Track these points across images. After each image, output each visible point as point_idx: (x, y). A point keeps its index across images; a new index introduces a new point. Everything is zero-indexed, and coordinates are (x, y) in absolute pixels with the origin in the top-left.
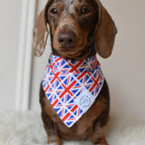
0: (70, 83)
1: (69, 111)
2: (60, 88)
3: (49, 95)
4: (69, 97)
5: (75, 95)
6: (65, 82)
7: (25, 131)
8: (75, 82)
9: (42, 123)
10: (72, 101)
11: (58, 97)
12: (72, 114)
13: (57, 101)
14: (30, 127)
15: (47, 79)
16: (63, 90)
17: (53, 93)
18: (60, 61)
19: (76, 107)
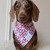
0: (23, 31)
1: (23, 41)
2: (20, 33)
3: (16, 35)
4: (23, 36)
5: (25, 35)
6: (22, 31)
8: (25, 31)
9: (14, 45)
10: (24, 37)
11: (19, 36)
12: (24, 42)
13: (19, 37)
14: (10, 46)
15: (15, 30)
16: (21, 34)
17: (18, 35)
18: (20, 24)
19: (26, 39)
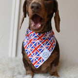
1: (37, 60)
7: (14, 68)
